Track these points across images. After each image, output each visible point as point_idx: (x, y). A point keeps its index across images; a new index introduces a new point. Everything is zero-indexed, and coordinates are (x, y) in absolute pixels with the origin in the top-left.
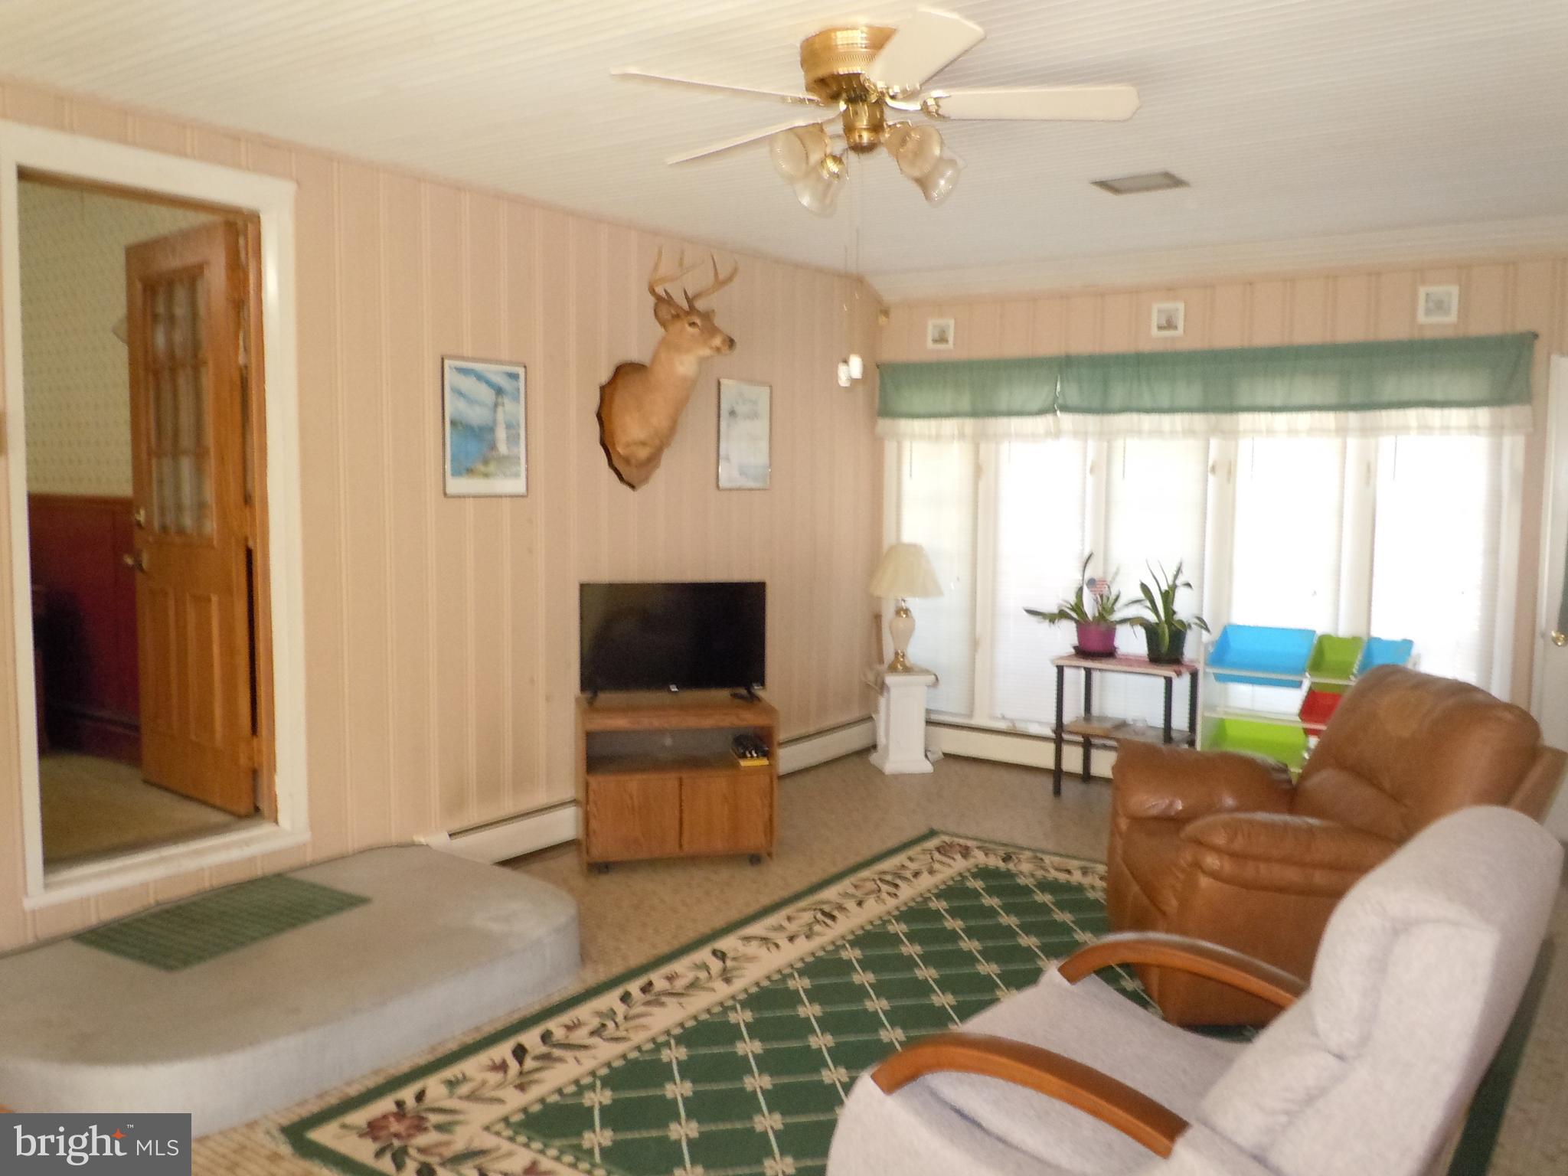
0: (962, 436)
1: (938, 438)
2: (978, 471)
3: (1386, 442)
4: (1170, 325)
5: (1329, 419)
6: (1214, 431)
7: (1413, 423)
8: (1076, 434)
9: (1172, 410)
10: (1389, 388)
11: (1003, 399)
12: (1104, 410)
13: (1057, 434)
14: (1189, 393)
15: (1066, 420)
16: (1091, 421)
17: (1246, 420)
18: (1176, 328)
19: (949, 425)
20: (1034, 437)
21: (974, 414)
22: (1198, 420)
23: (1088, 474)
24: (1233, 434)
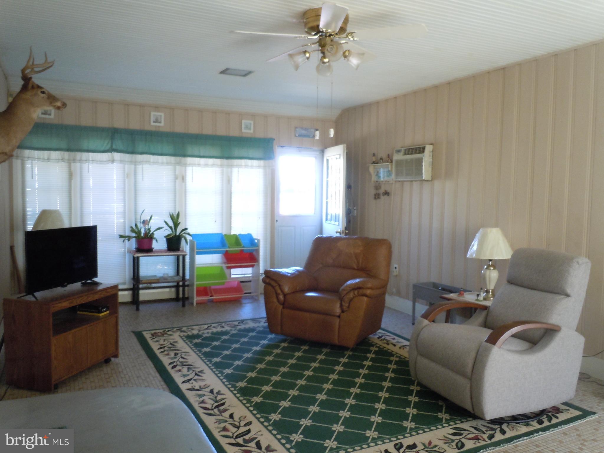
0: (63, 160)
1: (49, 159)
2: (71, 175)
3: (235, 170)
4: (156, 121)
5: (218, 161)
6: (179, 163)
7: (243, 164)
8: (121, 161)
9: (161, 155)
10: (236, 152)
11: (85, 144)
12: (133, 153)
13: (113, 161)
14: (169, 148)
15: (117, 156)
16: (127, 157)
17: (189, 160)
18: (160, 122)
19: (55, 155)
20: (101, 162)
21: (68, 150)
22: (172, 159)
23: (126, 178)
24: (185, 165)
